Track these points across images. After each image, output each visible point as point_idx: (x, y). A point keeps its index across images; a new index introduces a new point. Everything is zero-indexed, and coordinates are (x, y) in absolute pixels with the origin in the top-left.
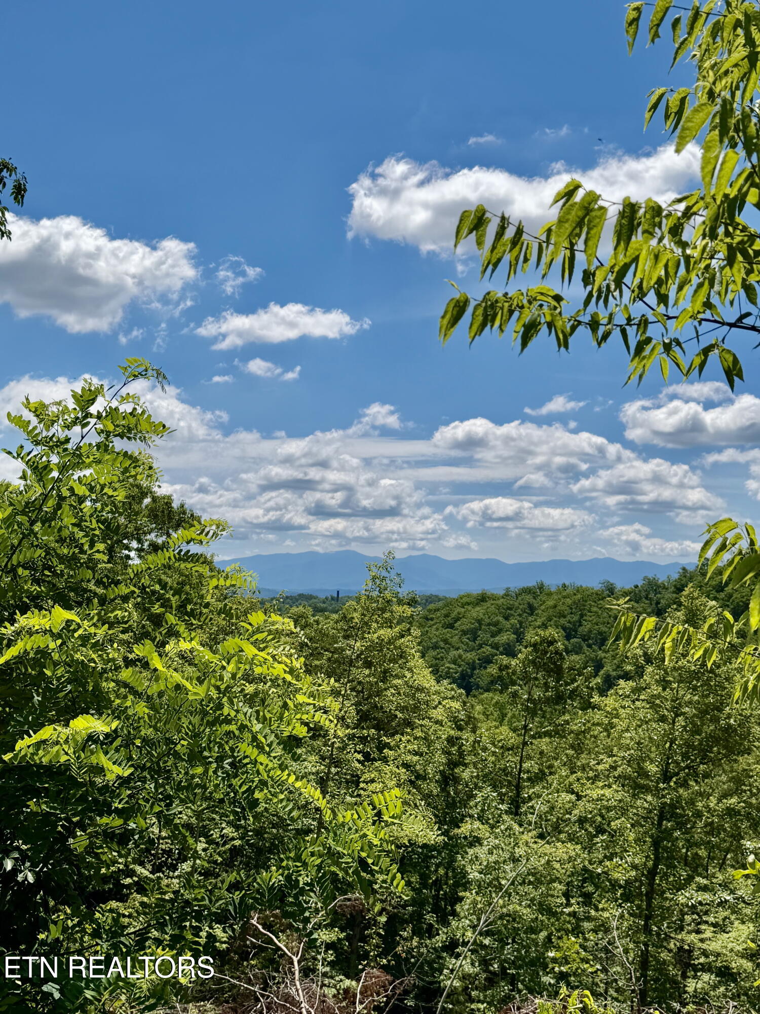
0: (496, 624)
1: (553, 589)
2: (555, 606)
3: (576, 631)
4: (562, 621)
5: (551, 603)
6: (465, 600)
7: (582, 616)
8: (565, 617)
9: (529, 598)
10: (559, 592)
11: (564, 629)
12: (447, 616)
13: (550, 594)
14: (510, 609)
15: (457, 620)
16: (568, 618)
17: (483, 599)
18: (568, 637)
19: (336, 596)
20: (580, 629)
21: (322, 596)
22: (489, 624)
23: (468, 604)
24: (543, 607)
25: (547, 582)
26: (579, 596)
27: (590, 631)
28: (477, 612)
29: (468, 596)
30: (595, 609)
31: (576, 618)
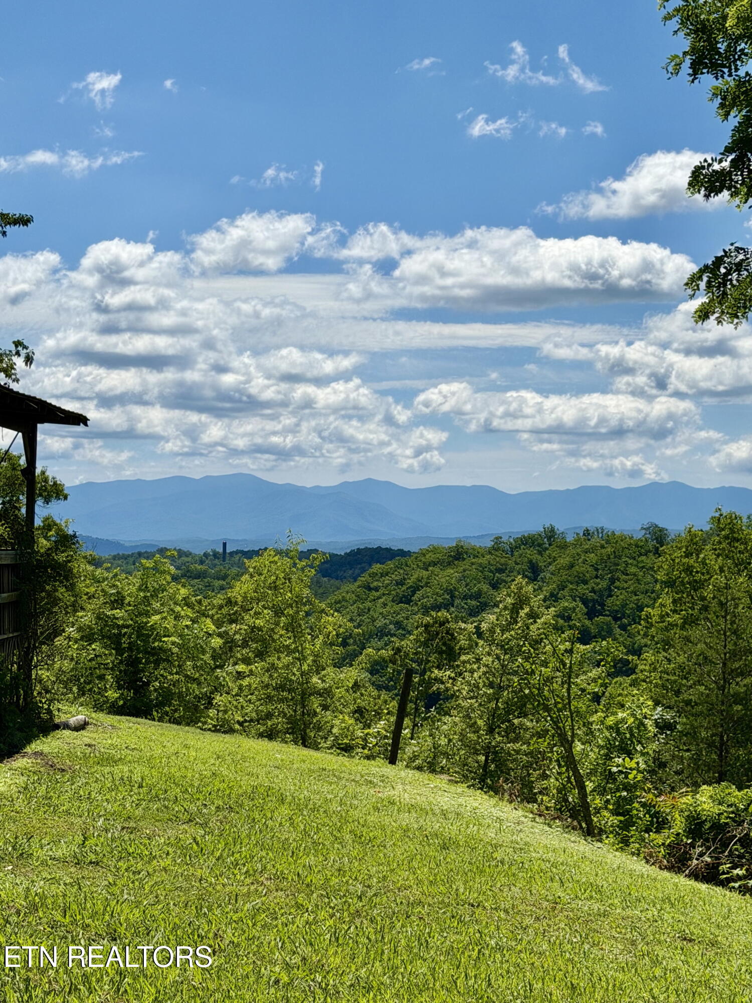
0: (478, 595)
1: (570, 538)
2: (572, 566)
3: (603, 605)
4: (582, 589)
5: (564, 561)
6: (430, 557)
7: (612, 581)
8: (585, 582)
9: (531, 554)
10: (577, 543)
11: (585, 602)
12: (400, 583)
13: (564, 546)
14: (501, 571)
15: (415, 589)
16: (591, 584)
17: (458, 554)
18: (591, 614)
19: (221, 550)
20: (609, 601)
21: (199, 551)
22: (465, 597)
23: (434, 564)
24: (552, 568)
25: (560, 527)
26: (609, 550)
27: (624, 606)
28: (448, 576)
29: (435, 550)
30: (633, 570)
31: (604, 584)
